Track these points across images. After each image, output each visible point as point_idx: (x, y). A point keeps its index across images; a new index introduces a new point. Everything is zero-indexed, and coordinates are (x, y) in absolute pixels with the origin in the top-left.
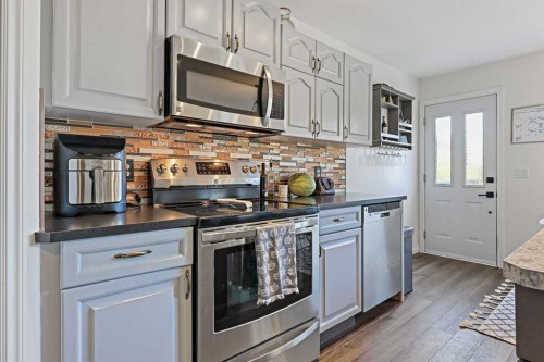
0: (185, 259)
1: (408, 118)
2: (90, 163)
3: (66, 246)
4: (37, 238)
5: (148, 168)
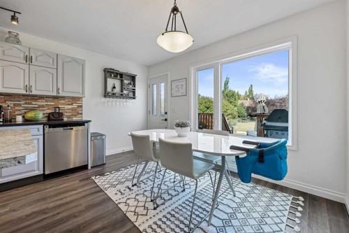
1: (134, 85)
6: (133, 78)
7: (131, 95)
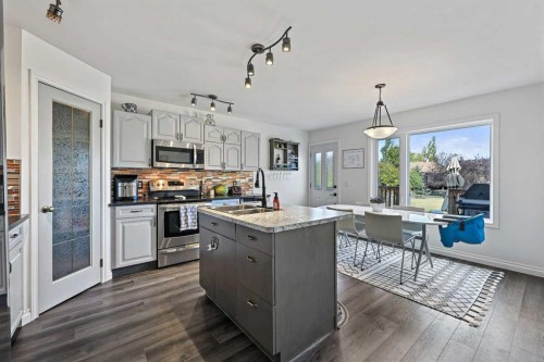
0: (154, 214)
1: (297, 154)
2: (126, 184)
3: (118, 208)
4: (110, 205)
5: (148, 184)
6: (295, 147)
7: (294, 166)
